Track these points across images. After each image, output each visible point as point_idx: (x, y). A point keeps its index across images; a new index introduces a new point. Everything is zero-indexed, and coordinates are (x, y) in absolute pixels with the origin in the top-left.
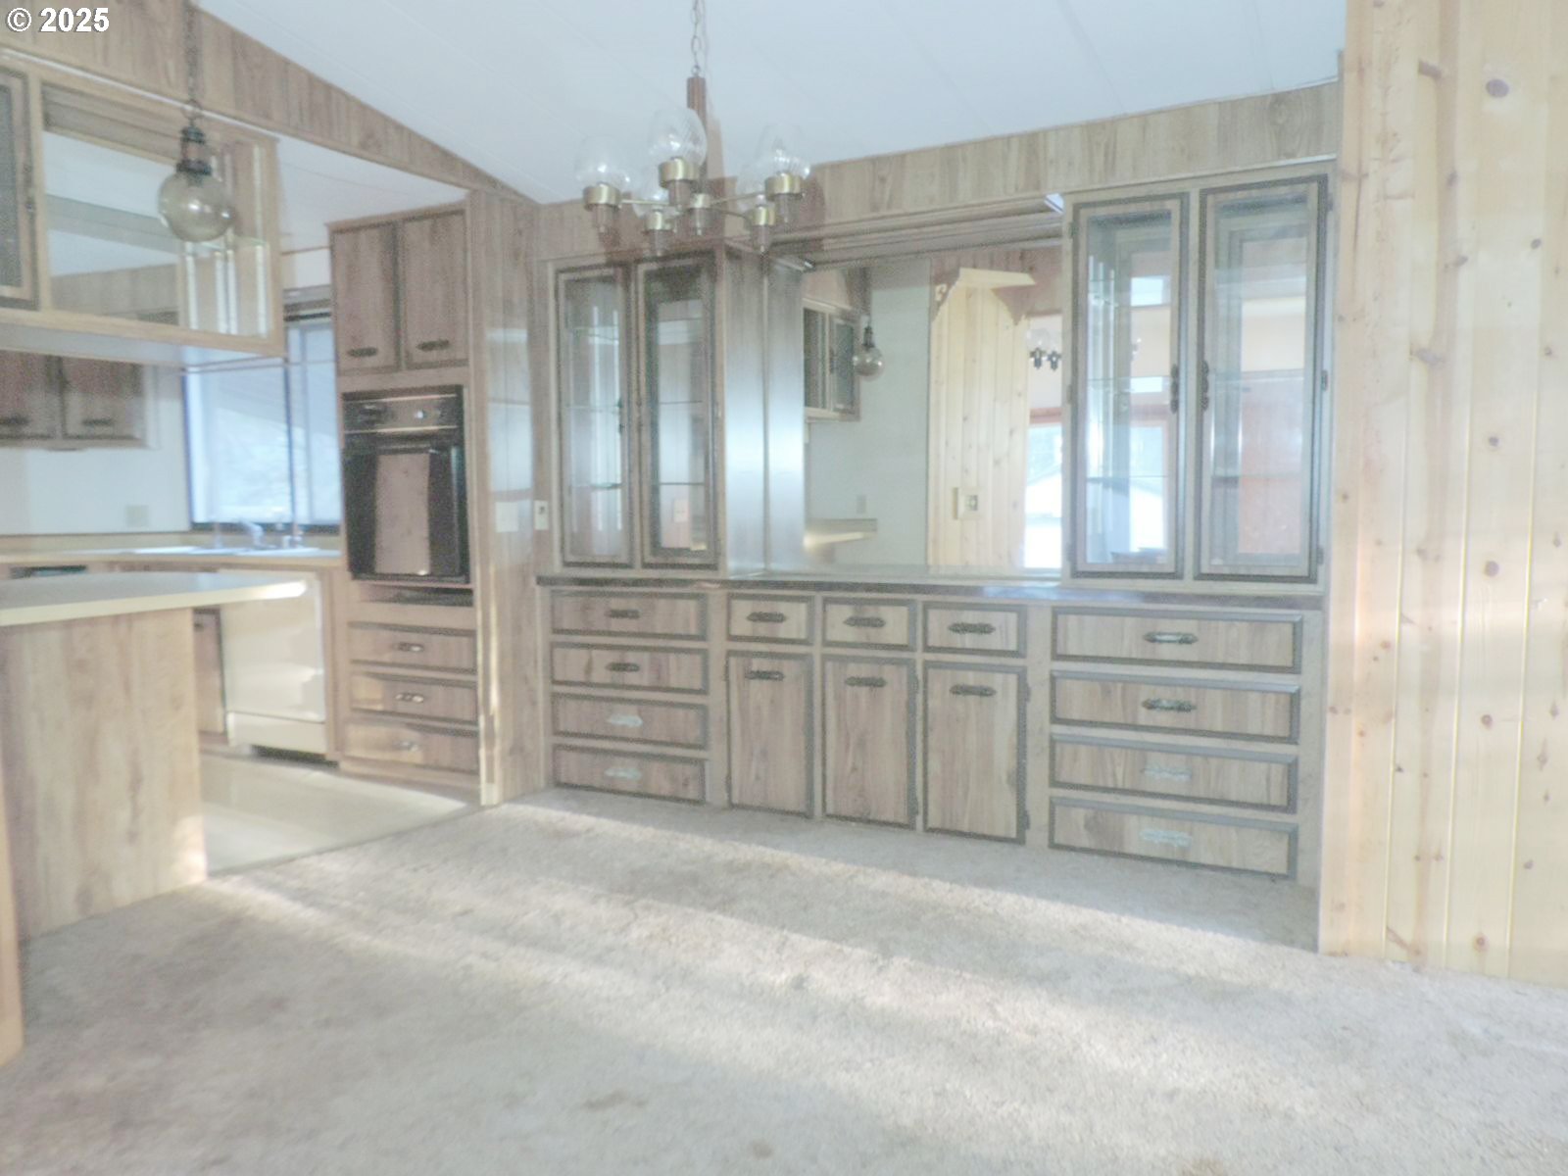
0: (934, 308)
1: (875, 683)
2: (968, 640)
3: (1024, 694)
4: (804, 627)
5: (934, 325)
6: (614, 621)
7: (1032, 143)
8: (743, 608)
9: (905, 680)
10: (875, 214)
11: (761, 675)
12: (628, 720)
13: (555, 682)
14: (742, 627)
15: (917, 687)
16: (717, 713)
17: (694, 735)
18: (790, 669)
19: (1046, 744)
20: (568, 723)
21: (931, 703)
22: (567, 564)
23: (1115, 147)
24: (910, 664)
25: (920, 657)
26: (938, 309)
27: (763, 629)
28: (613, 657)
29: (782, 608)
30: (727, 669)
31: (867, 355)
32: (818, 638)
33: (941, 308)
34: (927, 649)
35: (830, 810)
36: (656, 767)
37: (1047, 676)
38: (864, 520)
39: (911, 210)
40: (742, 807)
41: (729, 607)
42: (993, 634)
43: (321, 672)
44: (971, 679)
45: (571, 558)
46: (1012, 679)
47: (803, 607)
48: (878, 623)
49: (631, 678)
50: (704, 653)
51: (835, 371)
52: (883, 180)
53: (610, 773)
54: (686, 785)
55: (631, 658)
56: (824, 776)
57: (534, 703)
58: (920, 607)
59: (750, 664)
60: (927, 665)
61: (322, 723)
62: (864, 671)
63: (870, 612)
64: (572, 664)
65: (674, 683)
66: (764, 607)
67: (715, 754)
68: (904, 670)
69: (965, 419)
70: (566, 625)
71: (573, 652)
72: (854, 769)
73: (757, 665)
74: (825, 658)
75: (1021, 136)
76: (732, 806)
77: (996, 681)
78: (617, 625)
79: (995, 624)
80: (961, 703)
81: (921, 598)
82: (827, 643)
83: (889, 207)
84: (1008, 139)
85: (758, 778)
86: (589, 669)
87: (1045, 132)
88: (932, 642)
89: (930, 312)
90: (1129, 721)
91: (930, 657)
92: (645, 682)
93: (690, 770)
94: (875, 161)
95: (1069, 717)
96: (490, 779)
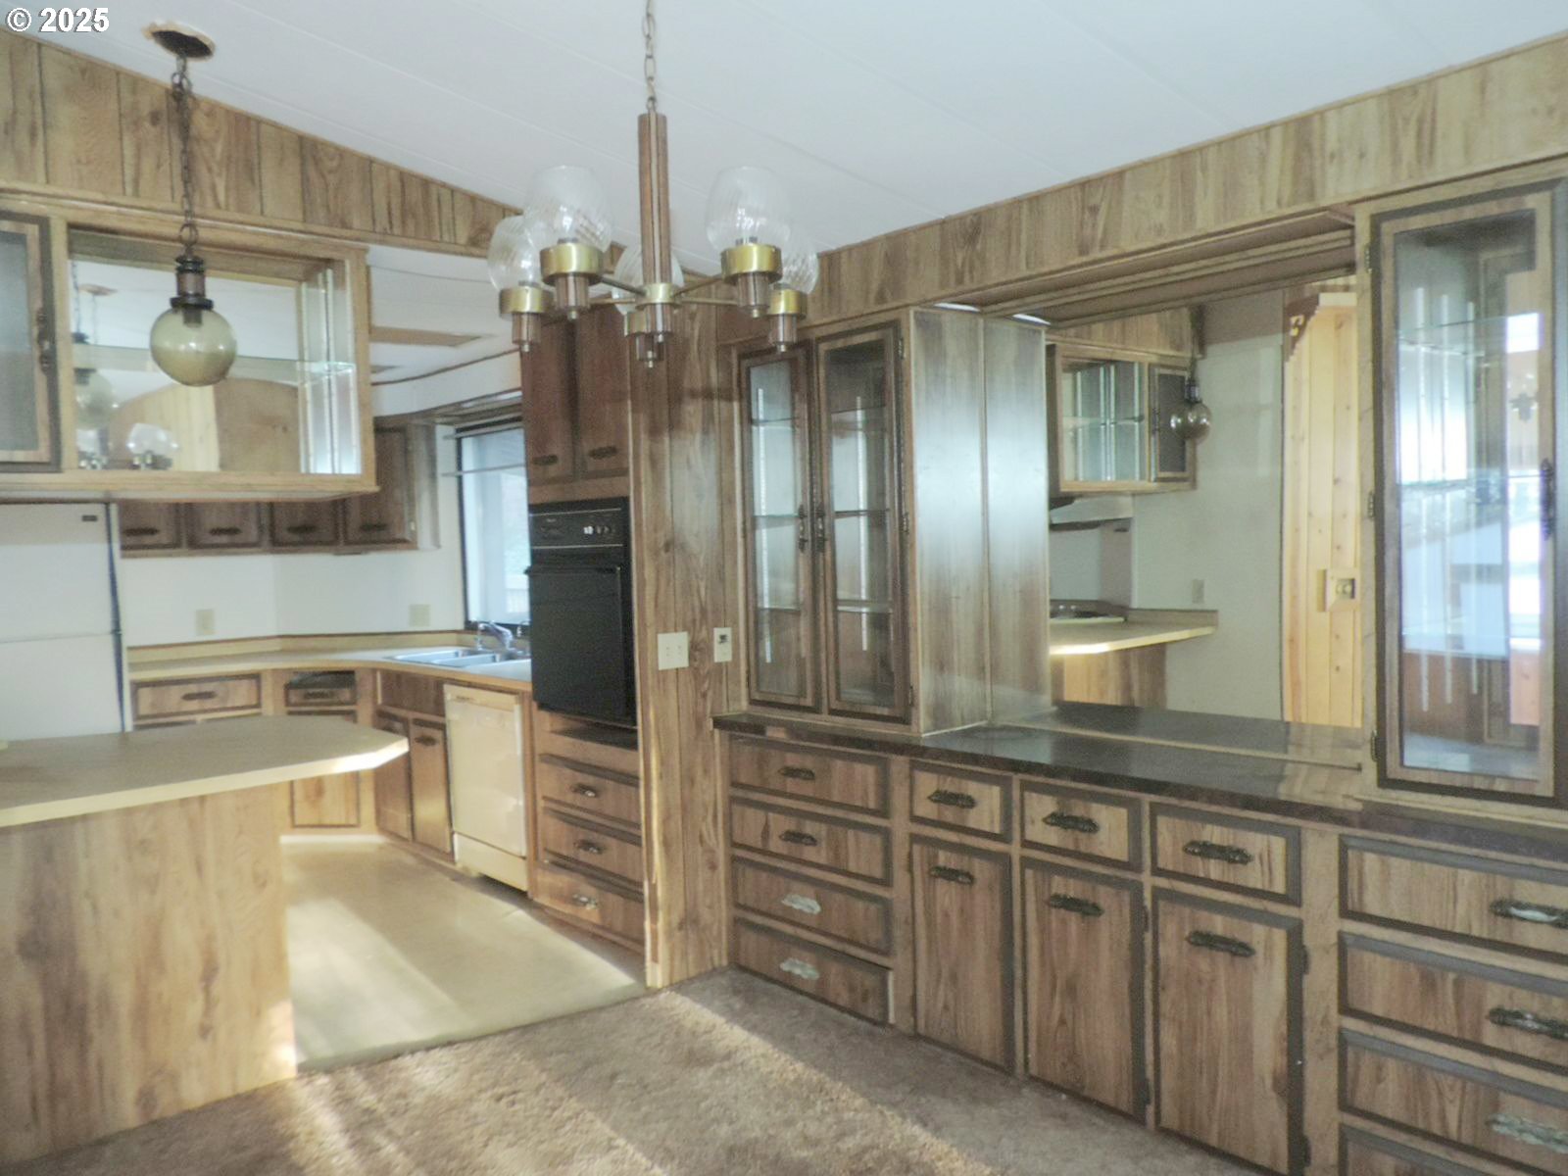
0: (1289, 348)
1: (1087, 909)
2: (1215, 869)
3: (1298, 962)
4: (997, 818)
5: (1289, 367)
6: (789, 781)
7: (1302, 131)
8: (927, 783)
9: (1127, 911)
10: (1084, 259)
11: (950, 874)
12: (805, 904)
13: (735, 845)
14: (926, 809)
15: (1142, 921)
16: (900, 911)
17: (875, 935)
18: (981, 869)
19: (1333, 1042)
20: (748, 896)
21: (1162, 952)
22: (753, 702)
23: (1434, 121)
24: (1137, 889)
25: (1148, 880)
26: (1293, 347)
27: (950, 814)
28: (789, 824)
29: (972, 788)
30: (910, 856)
31: (1190, 414)
32: (1017, 836)
33: (1297, 345)
34: (1157, 872)
35: (1034, 1071)
36: (835, 969)
37: (1334, 939)
38: (1202, 611)
39: (1132, 248)
40: (928, 1039)
41: (911, 778)
42: (1250, 864)
43: (521, 803)
44: (1219, 925)
45: (757, 696)
46: (1280, 937)
47: (996, 790)
48: (1091, 827)
49: (809, 853)
50: (886, 834)
51: (1157, 433)
52: (1094, 210)
53: (785, 967)
54: (865, 999)
55: (810, 828)
56: (1025, 1023)
57: (713, 867)
58: (1146, 808)
59: (936, 856)
60: (1157, 893)
61: (524, 858)
62: (1072, 888)
63: (1078, 809)
64: (751, 824)
65: (852, 867)
66: (950, 785)
67: (899, 961)
68: (1126, 897)
69: (1336, 481)
70: (743, 779)
71: (750, 812)
72: (1062, 1022)
73: (944, 858)
74: (1026, 862)
75: (1285, 124)
76: (916, 1037)
77: (1257, 934)
78: (791, 785)
79: (1250, 851)
80: (1204, 962)
81: (1147, 799)
82: (1027, 844)
83: (1103, 247)
84: (1266, 131)
85: (946, 1007)
86: (766, 834)
87: (1321, 113)
88: (1161, 864)
89: (1283, 353)
90: (1468, 1036)
91: (1163, 883)
92: (823, 861)
93: (870, 981)
94: (1085, 185)
95: (1366, 1009)
96: (655, 959)
